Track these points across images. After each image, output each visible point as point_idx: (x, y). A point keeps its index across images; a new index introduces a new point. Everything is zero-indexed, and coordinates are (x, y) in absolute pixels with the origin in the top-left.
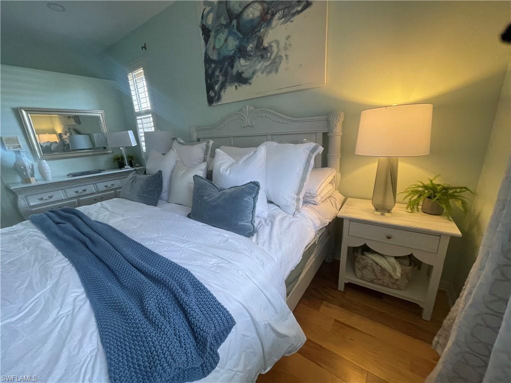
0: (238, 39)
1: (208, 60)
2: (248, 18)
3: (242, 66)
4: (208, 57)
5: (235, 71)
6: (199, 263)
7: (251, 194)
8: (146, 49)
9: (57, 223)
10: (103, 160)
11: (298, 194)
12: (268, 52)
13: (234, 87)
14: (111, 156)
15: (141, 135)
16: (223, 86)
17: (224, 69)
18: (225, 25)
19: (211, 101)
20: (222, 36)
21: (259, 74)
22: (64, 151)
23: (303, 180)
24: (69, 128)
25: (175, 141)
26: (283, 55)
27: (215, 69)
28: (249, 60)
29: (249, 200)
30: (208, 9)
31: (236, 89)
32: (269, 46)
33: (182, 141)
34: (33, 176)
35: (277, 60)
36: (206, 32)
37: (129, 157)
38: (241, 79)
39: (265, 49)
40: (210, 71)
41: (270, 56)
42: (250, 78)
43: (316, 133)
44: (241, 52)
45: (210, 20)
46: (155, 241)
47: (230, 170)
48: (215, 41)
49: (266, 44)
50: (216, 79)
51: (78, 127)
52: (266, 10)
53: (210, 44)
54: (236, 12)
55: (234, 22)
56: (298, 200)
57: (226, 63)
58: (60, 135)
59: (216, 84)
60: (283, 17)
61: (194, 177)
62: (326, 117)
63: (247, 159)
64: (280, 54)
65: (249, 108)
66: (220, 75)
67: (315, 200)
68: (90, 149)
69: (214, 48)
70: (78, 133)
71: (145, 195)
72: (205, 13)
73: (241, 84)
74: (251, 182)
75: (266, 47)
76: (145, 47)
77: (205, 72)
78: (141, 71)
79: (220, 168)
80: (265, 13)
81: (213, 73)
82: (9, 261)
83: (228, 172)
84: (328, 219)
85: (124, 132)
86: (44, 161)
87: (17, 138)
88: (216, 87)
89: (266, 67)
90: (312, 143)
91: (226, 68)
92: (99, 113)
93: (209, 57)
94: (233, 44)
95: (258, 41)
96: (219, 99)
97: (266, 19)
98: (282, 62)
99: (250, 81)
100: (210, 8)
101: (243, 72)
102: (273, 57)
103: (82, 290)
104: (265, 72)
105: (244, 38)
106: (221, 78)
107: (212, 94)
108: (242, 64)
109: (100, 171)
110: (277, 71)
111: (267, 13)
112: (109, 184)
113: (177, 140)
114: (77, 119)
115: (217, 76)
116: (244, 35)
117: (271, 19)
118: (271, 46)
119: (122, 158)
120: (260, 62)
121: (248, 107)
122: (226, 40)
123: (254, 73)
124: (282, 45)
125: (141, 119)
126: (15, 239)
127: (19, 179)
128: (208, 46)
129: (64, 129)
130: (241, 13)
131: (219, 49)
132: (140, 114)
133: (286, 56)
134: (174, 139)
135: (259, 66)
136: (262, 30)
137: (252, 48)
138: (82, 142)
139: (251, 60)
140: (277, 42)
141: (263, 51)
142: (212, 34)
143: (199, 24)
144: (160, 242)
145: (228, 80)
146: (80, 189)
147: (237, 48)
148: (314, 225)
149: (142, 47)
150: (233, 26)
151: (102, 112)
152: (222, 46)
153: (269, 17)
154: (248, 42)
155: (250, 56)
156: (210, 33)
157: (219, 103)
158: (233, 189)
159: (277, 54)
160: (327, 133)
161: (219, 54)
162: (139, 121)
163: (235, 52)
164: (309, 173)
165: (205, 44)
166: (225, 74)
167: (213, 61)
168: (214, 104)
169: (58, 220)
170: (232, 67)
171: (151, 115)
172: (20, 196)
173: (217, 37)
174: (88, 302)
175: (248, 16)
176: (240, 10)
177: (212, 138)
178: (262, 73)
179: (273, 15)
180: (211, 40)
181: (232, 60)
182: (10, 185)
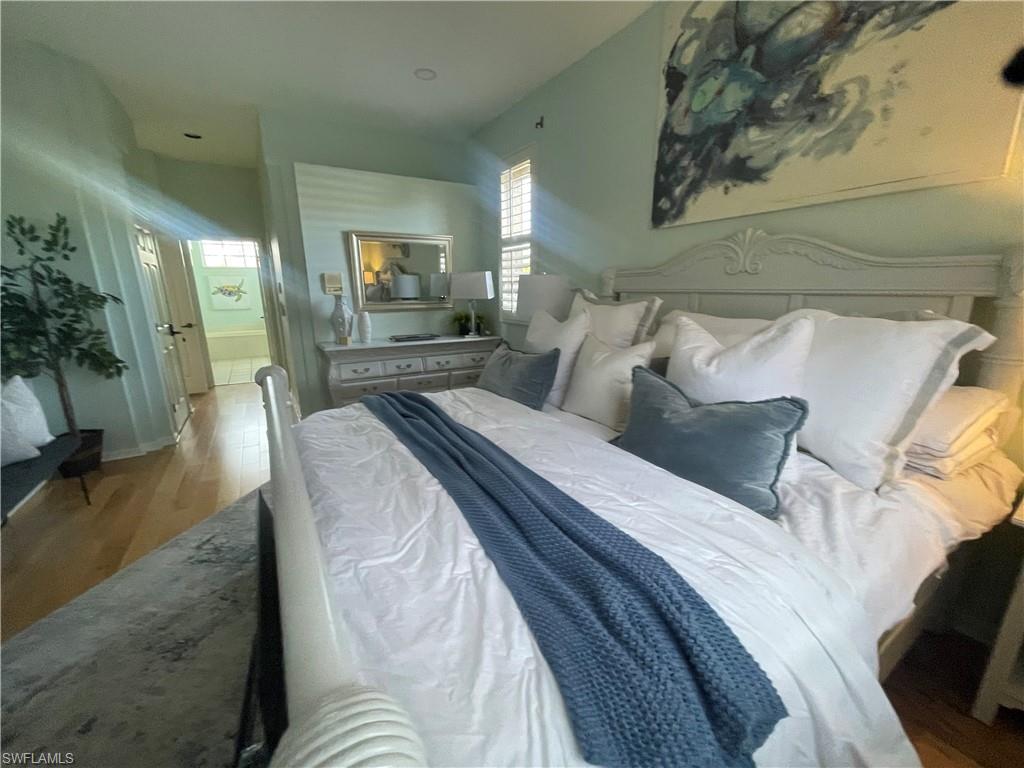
0: (750, 87)
1: (667, 137)
2: (789, 37)
3: (750, 144)
4: (669, 131)
5: (729, 154)
6: (681, 550)
7: (780, 424)
8: (542, 126)
9: (404, 416)
10: (438, 319)
11: (894, 443)
12: (832, 105)
13: (721, 189)
14: (449, 312)
15: (504, 279)
16: (694, 188)
17: (704, 152)
18: (722, 61)
19: (658, 218)
20: (712, 85)
21: (794, 158)
22: (382, 300)
23: (916, 411)
24: (392, 264)
25: (578, 294)
26: (876, 109)
27: (683, 153)
28: (773, 128)
29: (775, 438)
30: (689, 33)
31: (726, 193)
32: (838, 93)
33: (592, 296)
34: (350, 335)
35: (856, 124)
36: (675, 80)
37: (478, 317)
38: (744, 172)
39: (825, 100)
40: (668, 159)
41: (836, 116)
42: (767, 169)
43: (952, 297)
44: (757, 113)
45: (688, 56)
46: (574, 483)
47: (719, 364)
48: (692, 97)
49: (827, 88)
50: (680, 173)
51: (405, 263)
52: (842, 15)
53: (681, 105)
54: (758, 30)
55: (750, 52)
56: (891, 458)
57: (711, 142)
58: (378, 274)
59: (678, 185)
60: (893, 22)
61: (634, 370)
62: (999, 257)
63: (762, 345)
64: (866, 107)
65: (753, 233)
66: (692, 164)
67: (937, 464)
68: (416, 299)
69: (688, 110)
70: (403, 271)
71: (524, 390)
72: (680, 43)
73: (739, 182)
74: (784, 399)
75: (829, 95)
76: (541, 124)
77: (658, 162)
78: (527, 165)
79: (691, 358)
80: (839, 19)
81: (676, 161)
82: (360, 462)
83: (712, 369)
84: (980, 522)
85: (478, 274)
86: (367, 313)
87: (340, 275)
88: (678, 191)
89: (817, 141)
90: (957, 322)
91: (710, 151)
92: (444, 241)
93: (672, 129)
94: (735, 97)
95: (807, 83)
96: (681, 212)
97: (840, 31)
98: (870, 126)
99: (764, 175)
100: (694, 31)
101: (750, 157)
102: (842, 116)
103: (475, 541)
104: (812, 154)
105: (766, 83)
106: (692, 173)
107: (664, 204)
108: (752, 141)
109: (432, 337)
110: (848, 147)
111: (845, 20)
112: (442, 359)
113: (583, 294)
114: (405, 249)
115: (685, 169)
116: (770, 75)
117: (857, 29)
118: (841, 91)
119: (468, 318)
120: (802, 130)
121: (749, 232)
122: (720, 92)
123: (778, 157)
124: (876, 84)
125: (511, 251)
126: (355, 430)
127: (332, 337)
128: (674, 107)
129: (384, 263)
130: (773, 28)
131: (701, 112)
132: (510, 242)
133: (885, 111)
134: (576, 291)
135: (797, 140)
136: (823, 59)
137: (786, 101)
138: (409, 286)
139: (777, 128)
140: (863, 82)
141: (814, 105)
142: (689, 83)
143: (663, 66)
144: (585, 487)
145: (709, 176)
146: (403, 363)
147: (744, 106)
148: (945, 531)
149: (537, 124)
150: (745, 60)
151: (450, 237)
152: (706, 107)
153: (849, 26)
154: (777, 91)
155: (776, 119)
156: (684, 83)
157: (678, 223)
158: (733, 406)
159: (857, 107)
160: (994, 298)
161: (697, 121)
162: (504, 256)
163: (739, 113)
164: (937, 396)
165: (667, 105)
166: (704, 164)
167: (679, 138)
168: (667, 224)
169: (405, 411)
170: (725, 146)
171: (528, 245)
172: (333, 363)
173: (701, 88)
174: (493, 567)
175: (787, 33)
176: (771, 22)
177: (658, 293)
178: (804, 154)
179: (861, 21)
180: (684, 96)
181: (726, 133)
182: (325, 345)
